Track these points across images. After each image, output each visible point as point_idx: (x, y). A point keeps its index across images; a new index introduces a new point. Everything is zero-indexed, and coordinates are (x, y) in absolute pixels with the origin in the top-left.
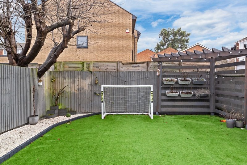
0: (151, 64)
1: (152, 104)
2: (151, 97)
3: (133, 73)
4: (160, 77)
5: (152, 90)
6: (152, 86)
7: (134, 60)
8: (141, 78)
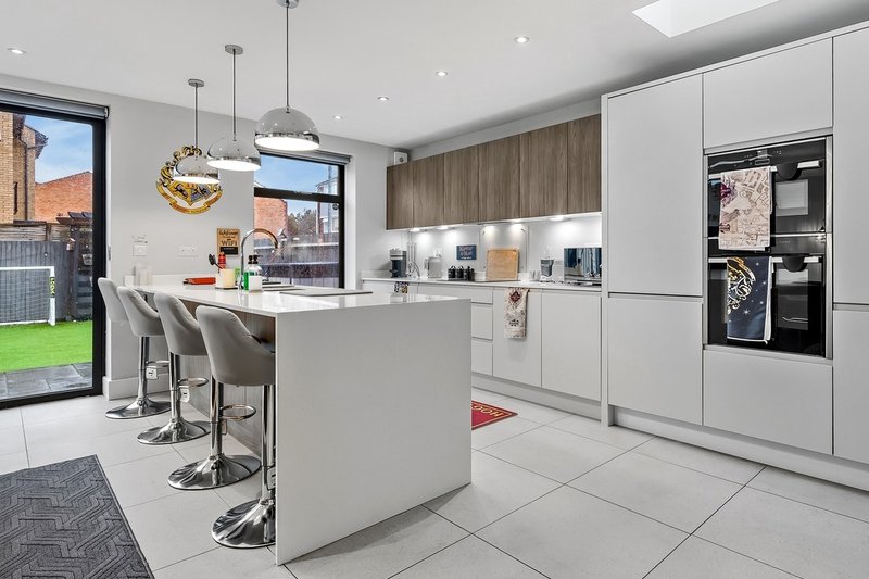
0: (54, 229)
1: (53, 300)
2: (52, 287)
3: (9, 247)
4: (76, 254)
5: (53, 274)
6: (52, 269)
7: (21, 208)
8: (29, 254)
